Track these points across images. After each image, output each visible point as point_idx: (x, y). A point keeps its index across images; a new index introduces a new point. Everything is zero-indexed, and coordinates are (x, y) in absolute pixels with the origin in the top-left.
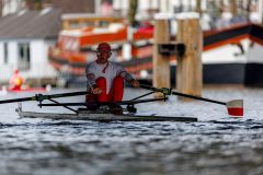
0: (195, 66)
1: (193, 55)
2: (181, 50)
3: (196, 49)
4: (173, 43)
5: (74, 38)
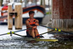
0: (20, 19)
1: (19, 16)
2: (16, 14)
3: (21, 14)
4: (14, 12)
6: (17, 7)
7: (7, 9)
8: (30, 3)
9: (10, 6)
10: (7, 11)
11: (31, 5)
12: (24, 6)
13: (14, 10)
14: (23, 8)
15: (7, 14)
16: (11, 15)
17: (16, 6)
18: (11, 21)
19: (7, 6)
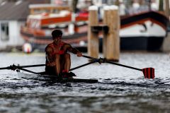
0: (115, 40)
1: (113, 33)
2: (106, 30)
3: (116, 29)
4: (101, 25)
5: (37, 20)
6: (108, 13)
7: (86, 19)
8: (136, 6)
9: (94, 11)
10: (87, 22)
11: (139, 9)
12: (122, 13)
13: (101, 21)
14: (121, 17)
15: (88, 29)
16: (96, 30)
17: (106, 12)
18: (96, 45)
19: (87, 12)
